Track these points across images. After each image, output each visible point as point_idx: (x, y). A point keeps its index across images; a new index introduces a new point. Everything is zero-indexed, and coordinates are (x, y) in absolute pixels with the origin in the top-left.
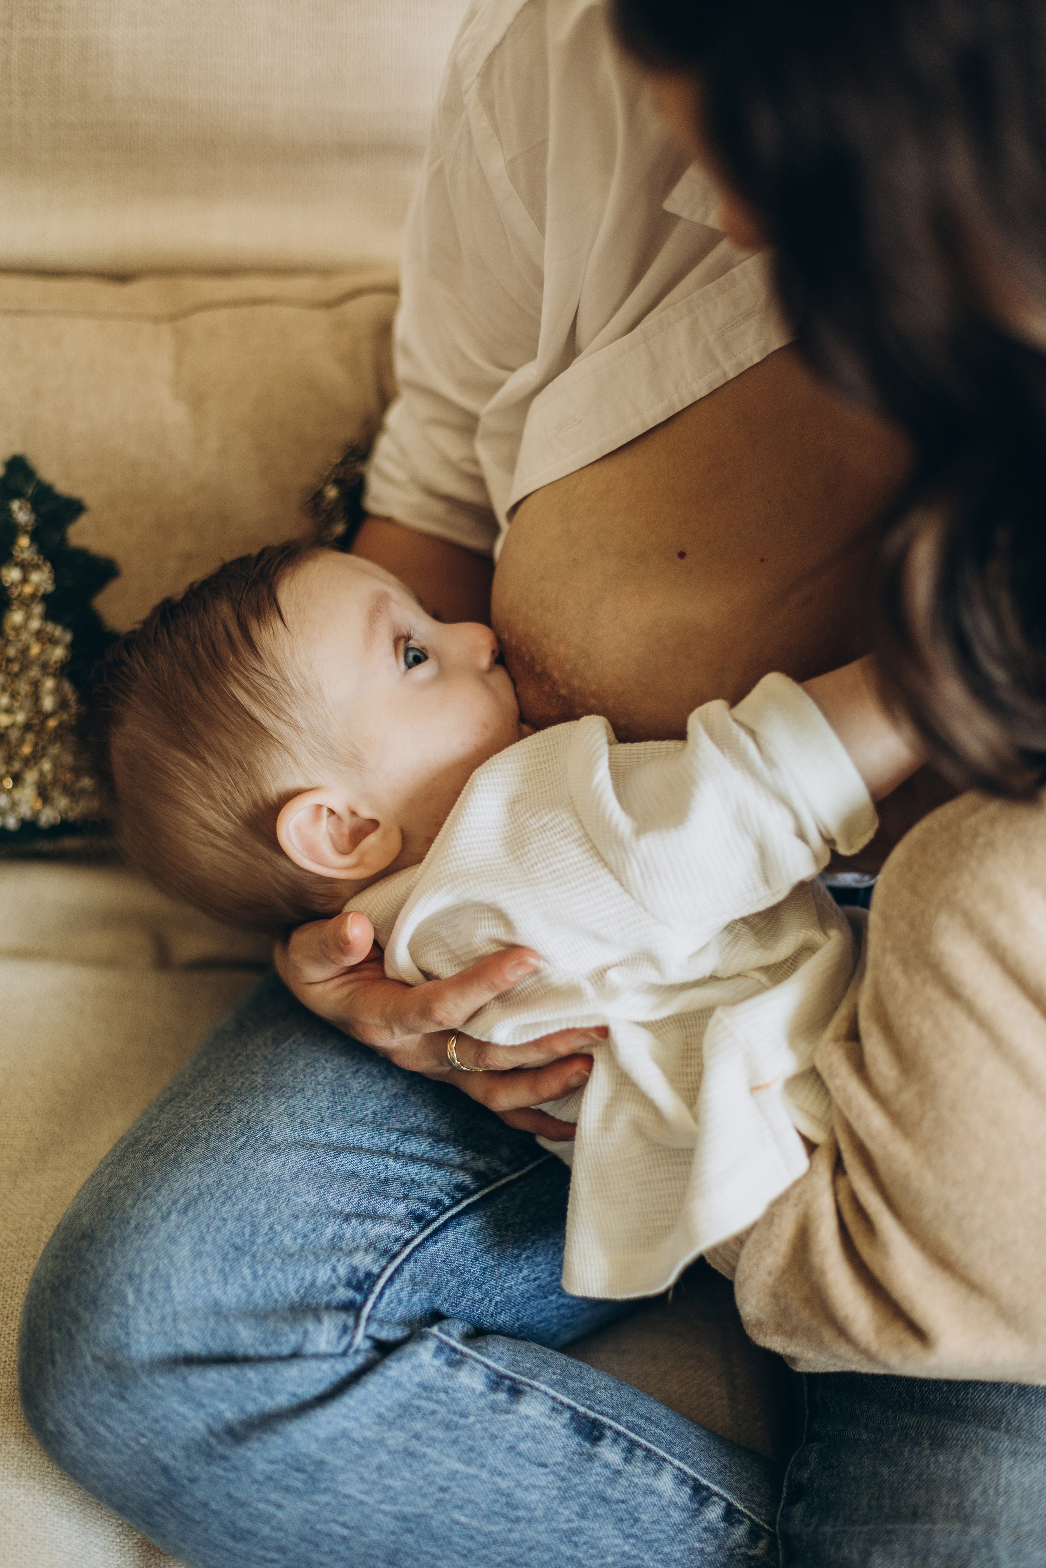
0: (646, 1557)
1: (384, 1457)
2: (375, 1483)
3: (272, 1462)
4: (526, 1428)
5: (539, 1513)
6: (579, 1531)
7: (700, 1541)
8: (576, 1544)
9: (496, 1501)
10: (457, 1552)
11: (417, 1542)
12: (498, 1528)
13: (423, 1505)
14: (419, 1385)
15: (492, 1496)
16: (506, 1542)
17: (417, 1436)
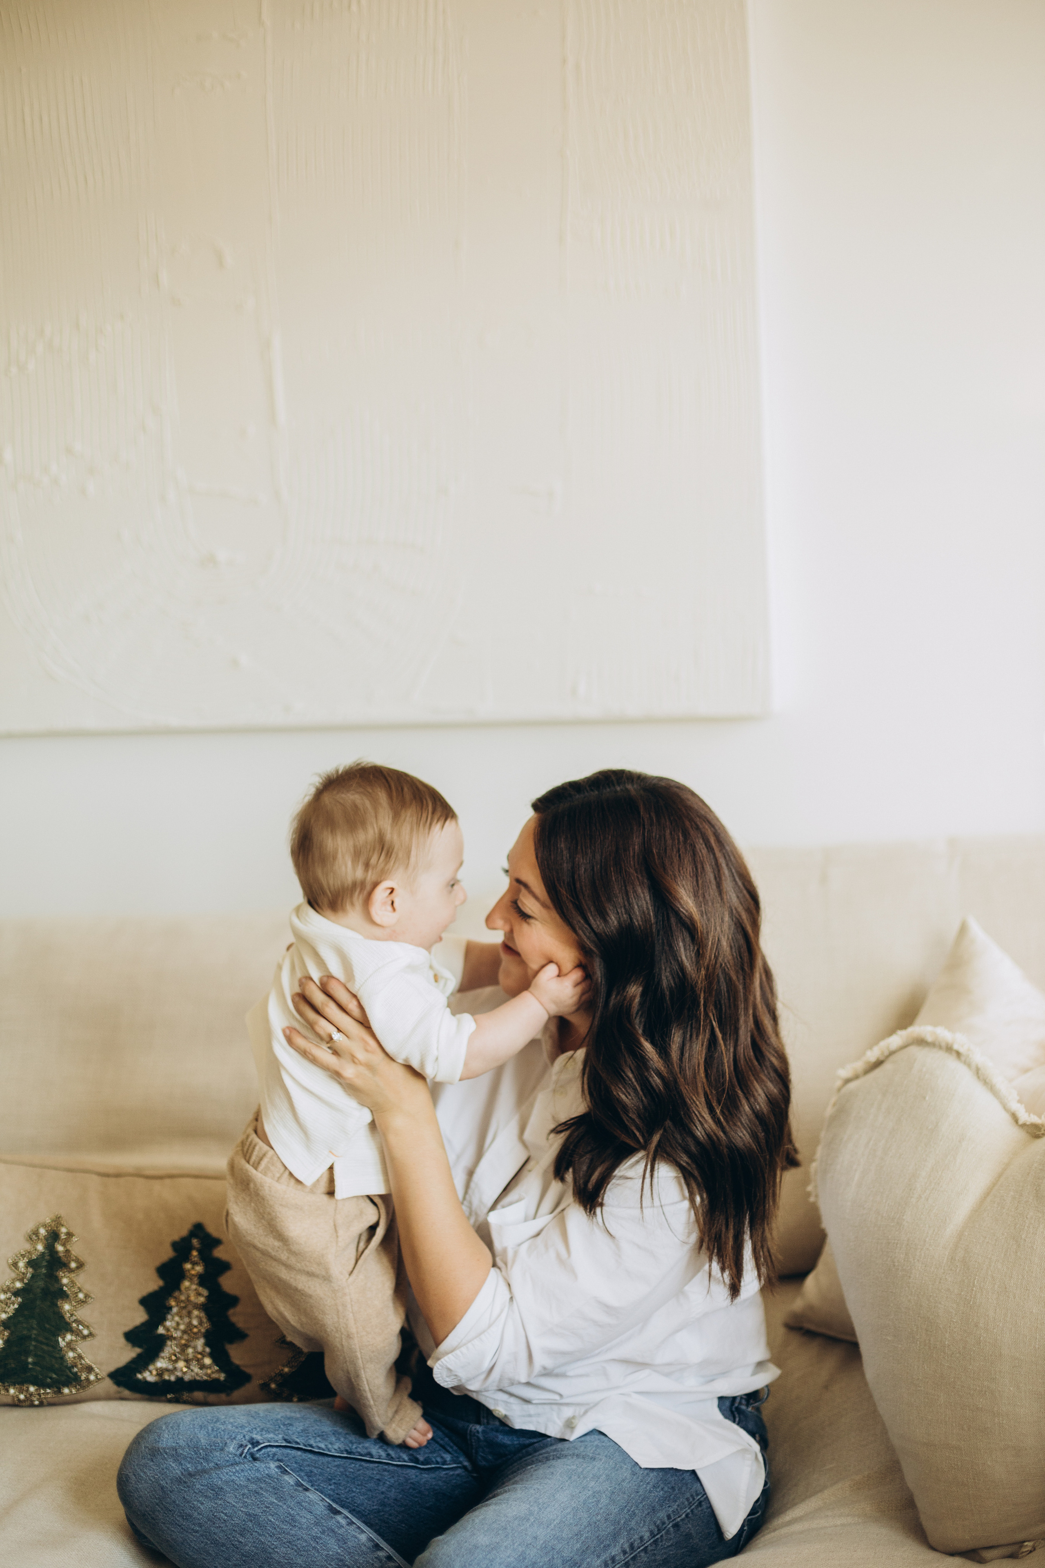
0: (347, 1557)
1: (246, 1491)
2: (240, 1499)
3: (202, 1485)
4: (307, 1500)
5: (305, 1526)
6: (320, 1538)
7: (373, 1560)
8: (317, 1542)
9: (288, 1517)
10: (268, 1534)
11: (253, 1526)
12: (286, 1527)
13: (258, 1511)
14: (267, 1474)
15: (286, 1515)
16: (288, 1534)
17: (261, 1488)
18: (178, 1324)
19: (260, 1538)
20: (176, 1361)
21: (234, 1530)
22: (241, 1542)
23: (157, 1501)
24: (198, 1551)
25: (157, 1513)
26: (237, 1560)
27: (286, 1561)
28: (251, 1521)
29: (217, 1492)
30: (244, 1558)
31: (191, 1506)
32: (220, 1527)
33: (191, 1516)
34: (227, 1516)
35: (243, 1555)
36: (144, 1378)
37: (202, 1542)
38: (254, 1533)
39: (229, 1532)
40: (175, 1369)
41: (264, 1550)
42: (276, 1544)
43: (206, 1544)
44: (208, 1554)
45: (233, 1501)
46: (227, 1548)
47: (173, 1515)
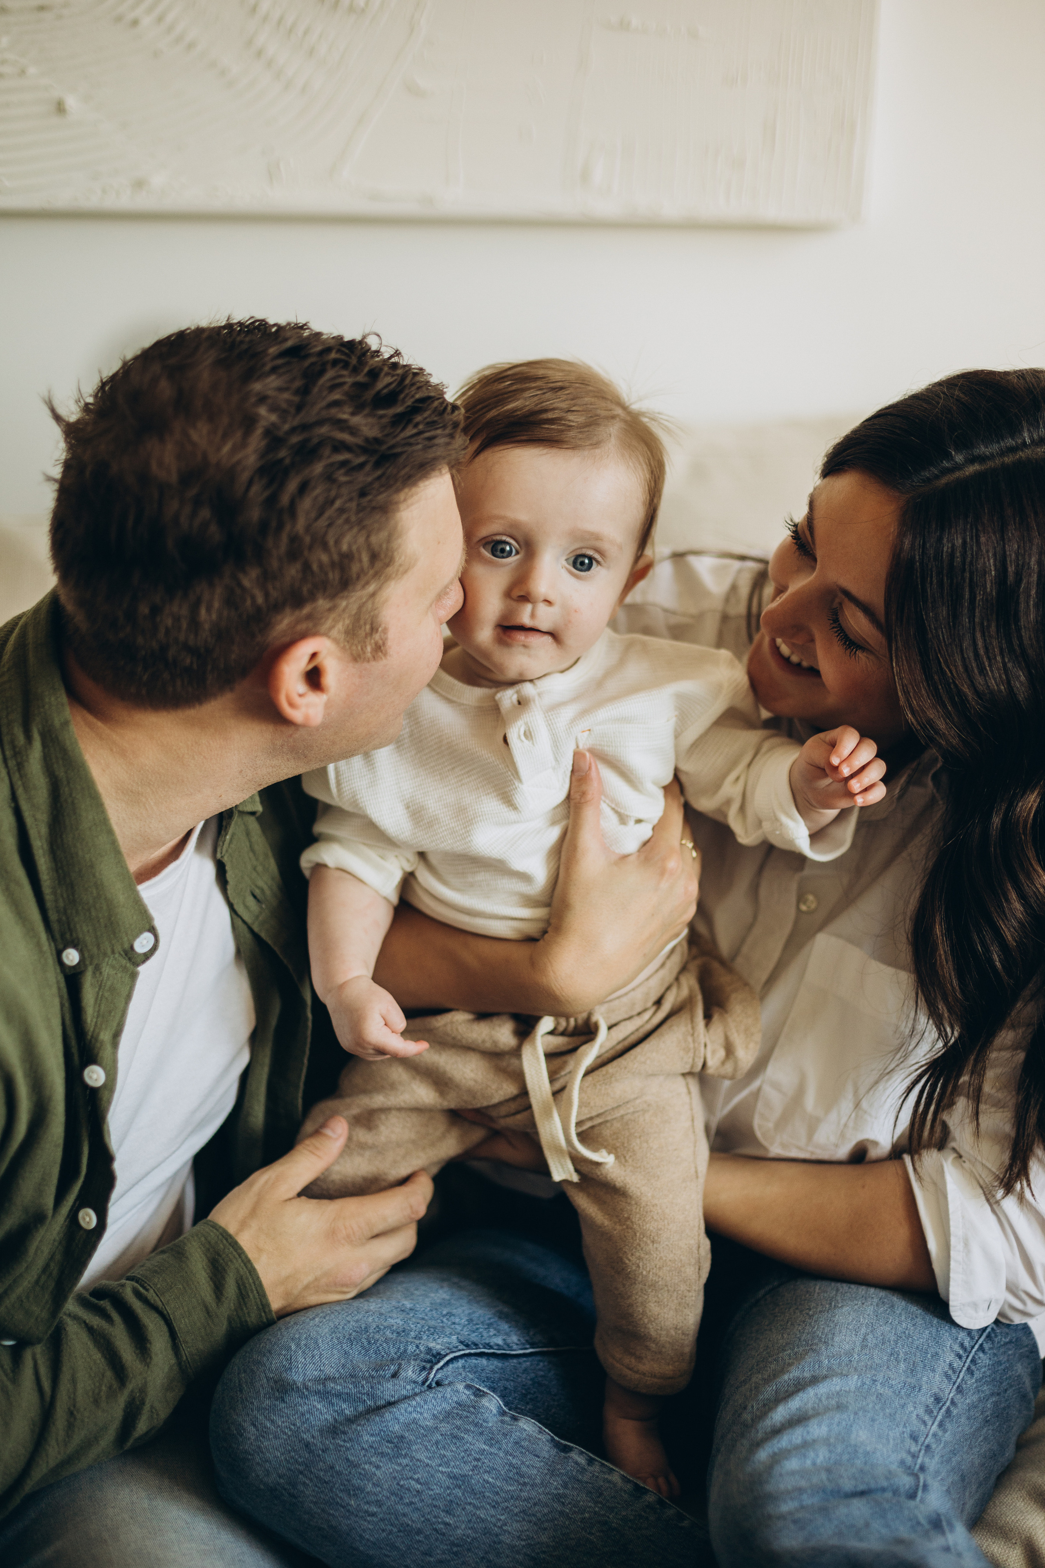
1: (439, 1438)
4: (525, 1435)
9: (511, 1470)
14: (458, 1403)
17: (458, 1428)
19: (478, 1513)
21: (435, 1506)
22: (447, 1524)
24: (374, 1544)
25: (302, 1488)
26: (444, 1553)
27: (523, 1543)
28: (460, 1487)
29: (398, 1443)
30: (455, 1549)
31: (360, 1474)
32: (412, 1503)
33: (362, 1490)
34: (420, 1484)
35: (453, 1544)
37: (383, 1531)
38: (468, 1507)
39: (427, 1510)
41: (486, 1532)
42: (503, 1518)
43: (391, 1532)
44: (393, 1547)
45: (422, 1456)
46: (427, 1537)
47: (331, 1490)
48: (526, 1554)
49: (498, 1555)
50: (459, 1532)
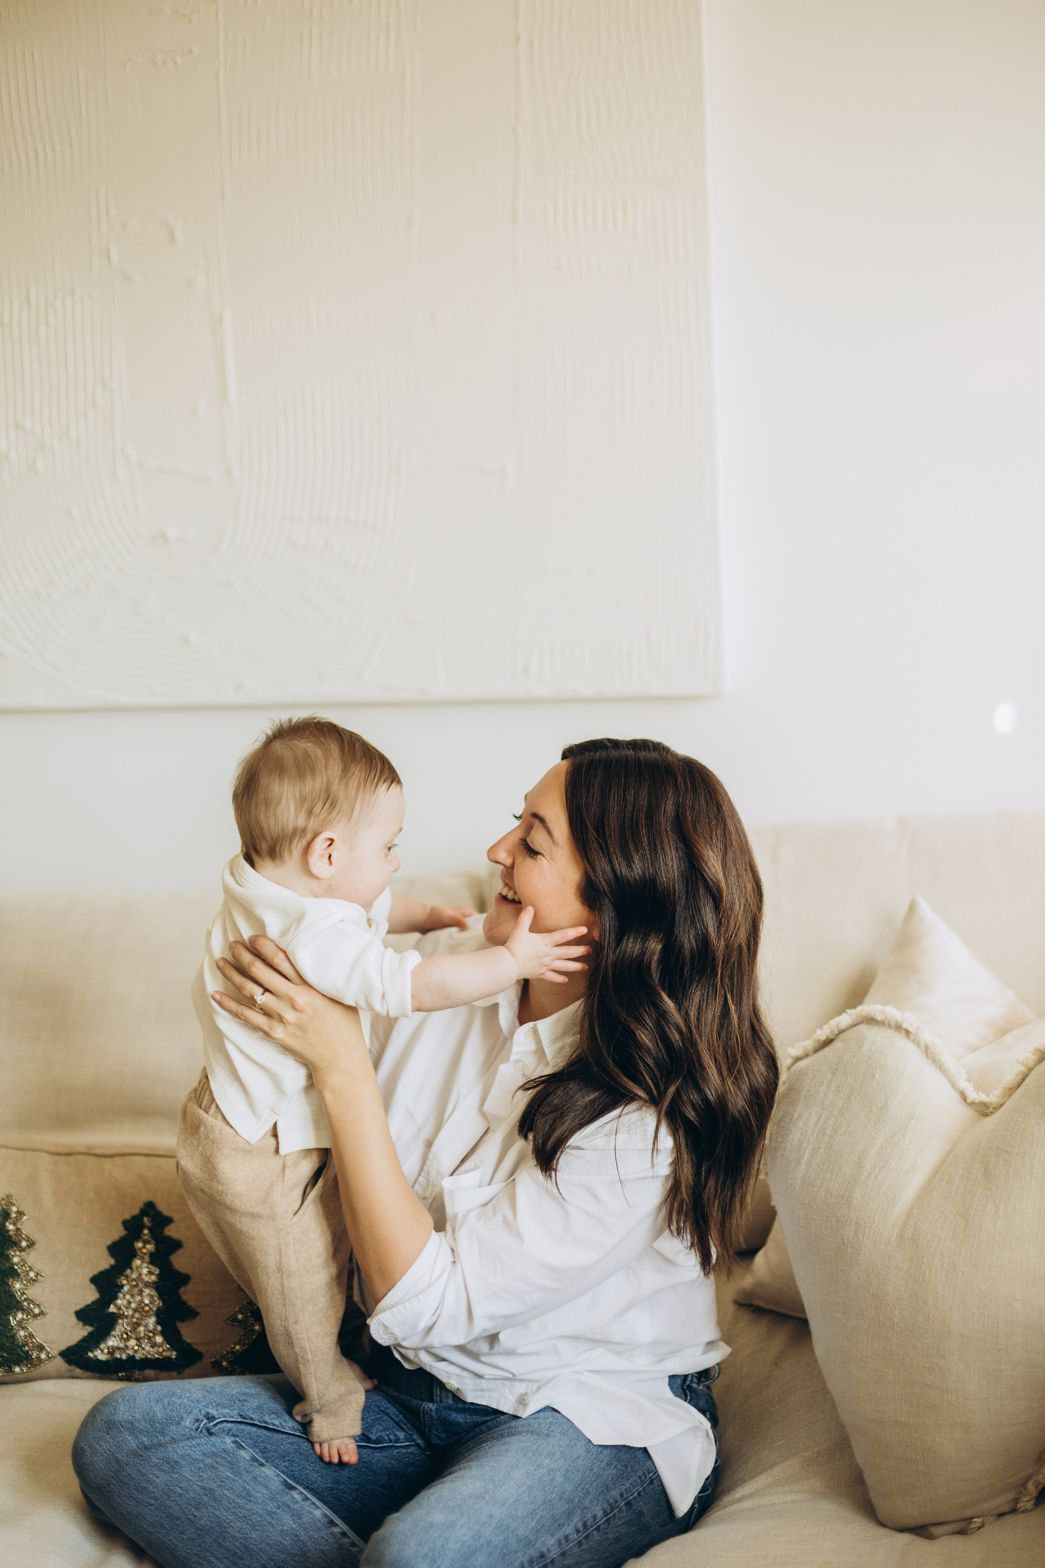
0: (302, 1533)
2: (196, 1473)
3: (158, 1459)
4: (263, 1475)
5: (260, 1501)
8: (272, 1518)
10: (224, 1508)
11: (208, 1500)
12: (241, 1501)
14: (223, 1449)
15: (241, 1489)
17: (217, 1463)
18: (129, 1302)
19: (215, 1512)
20: (128, 1339)
21: (189, 1504)
22: (196, 1516)
23: (113, 1474)
24: (152, 1524)
25: (112, 1486)
27: (241, 1536)
28: (207, 1495)
29: (174, 1465)
30: (199, 1532)
31: (146, 1480)
32: (175, 1501)
33: (145, 1489)
34: (182, 1490)
35: (198, 1529)
36: (95, 1356)
37: (157, 1516)
38: (209, 1508)
39: (184, 1506)
40: (127, 1347)
41: (219, 1524)
42: (230, 1518)
43: (161, 1517)
44: (163, 1526)
45: (188, 1475)
46: (182, 1522)
47: (128, 1488)
48: (241, 1542)
49: (224, 1540)
50: (202, 1522)
